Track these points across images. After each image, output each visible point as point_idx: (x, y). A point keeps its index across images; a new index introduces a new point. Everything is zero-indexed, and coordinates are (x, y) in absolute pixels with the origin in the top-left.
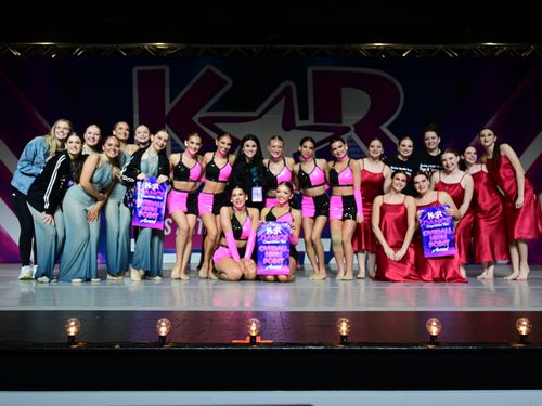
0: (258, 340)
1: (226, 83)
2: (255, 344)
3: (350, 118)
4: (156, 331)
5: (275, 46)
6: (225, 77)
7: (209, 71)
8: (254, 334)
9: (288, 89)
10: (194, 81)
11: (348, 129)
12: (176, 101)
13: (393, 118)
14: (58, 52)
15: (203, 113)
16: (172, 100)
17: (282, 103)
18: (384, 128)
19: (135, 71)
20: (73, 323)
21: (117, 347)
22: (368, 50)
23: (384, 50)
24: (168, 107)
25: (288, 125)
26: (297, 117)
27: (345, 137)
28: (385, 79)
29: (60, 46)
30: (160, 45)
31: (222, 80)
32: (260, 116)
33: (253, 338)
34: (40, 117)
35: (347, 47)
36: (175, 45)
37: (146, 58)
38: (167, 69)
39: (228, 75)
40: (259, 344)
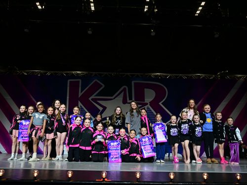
0: (106, 180)
1: (102, 86)
2: (104, 181)
3: (148, 100)
4: (68, 176)
5: (121, 73)
6: (101, 84)
7: (96, 82)
8: (104, 177)
9: (125, 89)
10: (90, 85)
11: (147, 104)
12: (83, 92)
13: (164, 100)
14: (41, 74)
15: (93, 97)
16: (81, 92)
17: (122, 94)
18: (160, 104)
19: (69, 81)
20: (36, 172)
21: (52, 181)
22: (155, 76)
23: (160, 76)
24: (80, 94)
25: (125, 102)
26: (128, 99)
27: (146, 107)
28: (160, 86)
29: (42, 72)
30: (78, 72)
31: (100, 85)
32: (114, 99)
33: (104, 179)
34: (32, 97)
35: (146, 74)
36: (84, 72)
37: (73, 76)
38: (80, 80)
39: (103, 83)
40: (106, 181)
